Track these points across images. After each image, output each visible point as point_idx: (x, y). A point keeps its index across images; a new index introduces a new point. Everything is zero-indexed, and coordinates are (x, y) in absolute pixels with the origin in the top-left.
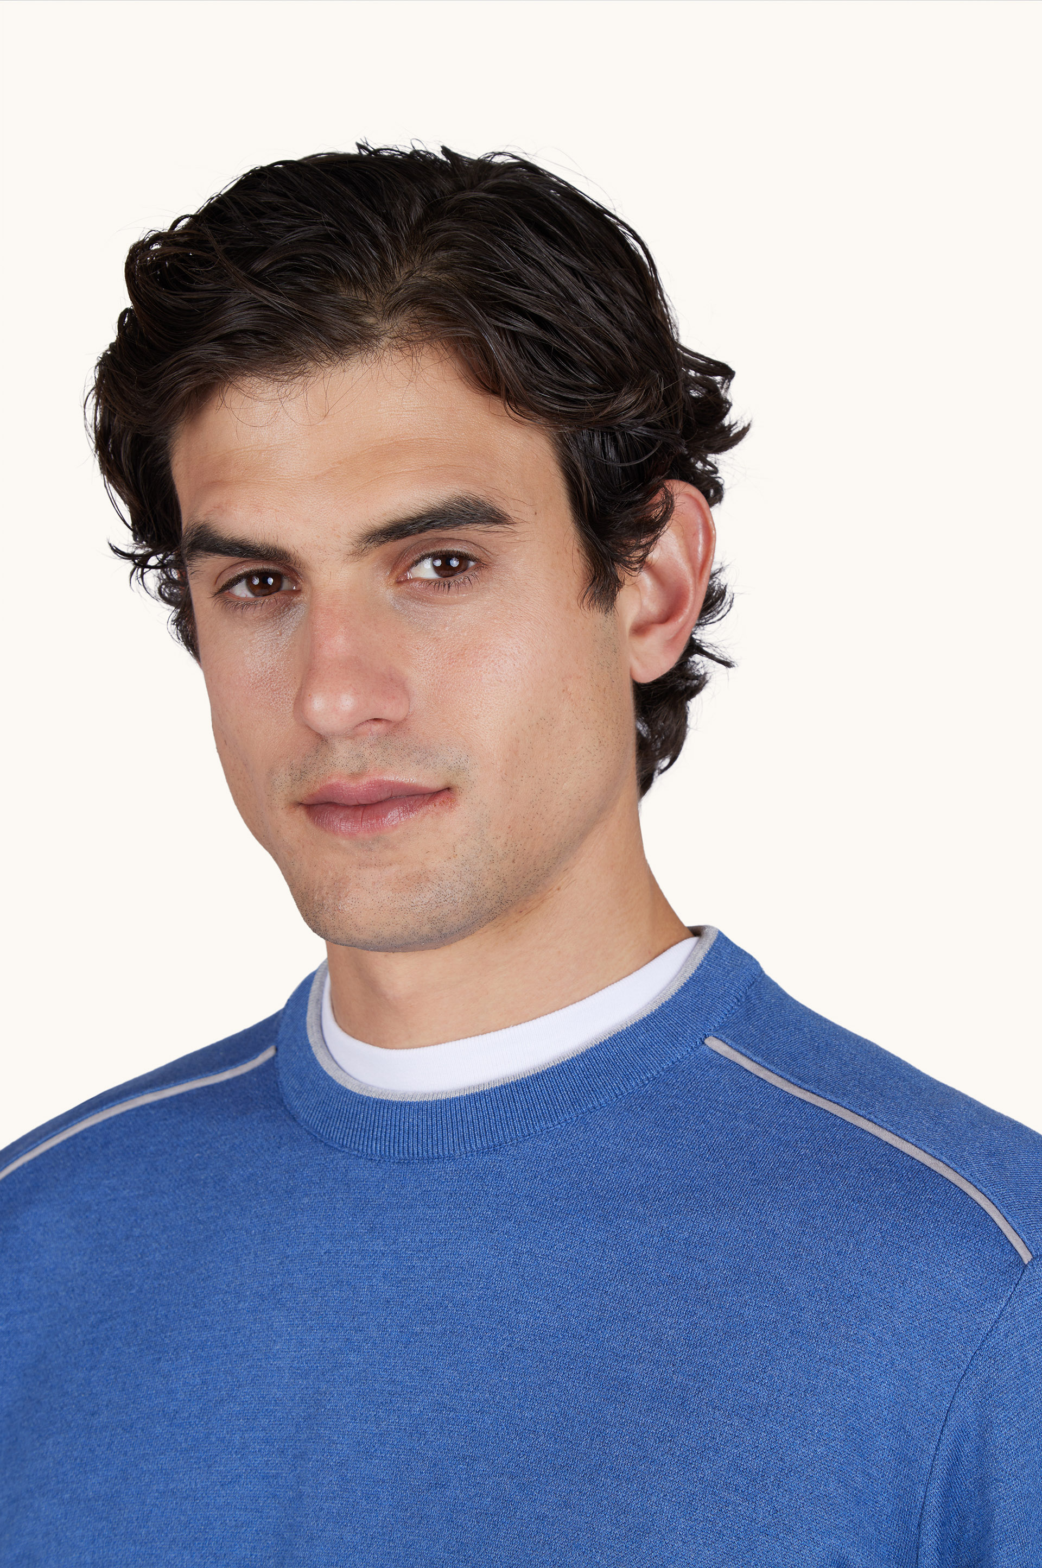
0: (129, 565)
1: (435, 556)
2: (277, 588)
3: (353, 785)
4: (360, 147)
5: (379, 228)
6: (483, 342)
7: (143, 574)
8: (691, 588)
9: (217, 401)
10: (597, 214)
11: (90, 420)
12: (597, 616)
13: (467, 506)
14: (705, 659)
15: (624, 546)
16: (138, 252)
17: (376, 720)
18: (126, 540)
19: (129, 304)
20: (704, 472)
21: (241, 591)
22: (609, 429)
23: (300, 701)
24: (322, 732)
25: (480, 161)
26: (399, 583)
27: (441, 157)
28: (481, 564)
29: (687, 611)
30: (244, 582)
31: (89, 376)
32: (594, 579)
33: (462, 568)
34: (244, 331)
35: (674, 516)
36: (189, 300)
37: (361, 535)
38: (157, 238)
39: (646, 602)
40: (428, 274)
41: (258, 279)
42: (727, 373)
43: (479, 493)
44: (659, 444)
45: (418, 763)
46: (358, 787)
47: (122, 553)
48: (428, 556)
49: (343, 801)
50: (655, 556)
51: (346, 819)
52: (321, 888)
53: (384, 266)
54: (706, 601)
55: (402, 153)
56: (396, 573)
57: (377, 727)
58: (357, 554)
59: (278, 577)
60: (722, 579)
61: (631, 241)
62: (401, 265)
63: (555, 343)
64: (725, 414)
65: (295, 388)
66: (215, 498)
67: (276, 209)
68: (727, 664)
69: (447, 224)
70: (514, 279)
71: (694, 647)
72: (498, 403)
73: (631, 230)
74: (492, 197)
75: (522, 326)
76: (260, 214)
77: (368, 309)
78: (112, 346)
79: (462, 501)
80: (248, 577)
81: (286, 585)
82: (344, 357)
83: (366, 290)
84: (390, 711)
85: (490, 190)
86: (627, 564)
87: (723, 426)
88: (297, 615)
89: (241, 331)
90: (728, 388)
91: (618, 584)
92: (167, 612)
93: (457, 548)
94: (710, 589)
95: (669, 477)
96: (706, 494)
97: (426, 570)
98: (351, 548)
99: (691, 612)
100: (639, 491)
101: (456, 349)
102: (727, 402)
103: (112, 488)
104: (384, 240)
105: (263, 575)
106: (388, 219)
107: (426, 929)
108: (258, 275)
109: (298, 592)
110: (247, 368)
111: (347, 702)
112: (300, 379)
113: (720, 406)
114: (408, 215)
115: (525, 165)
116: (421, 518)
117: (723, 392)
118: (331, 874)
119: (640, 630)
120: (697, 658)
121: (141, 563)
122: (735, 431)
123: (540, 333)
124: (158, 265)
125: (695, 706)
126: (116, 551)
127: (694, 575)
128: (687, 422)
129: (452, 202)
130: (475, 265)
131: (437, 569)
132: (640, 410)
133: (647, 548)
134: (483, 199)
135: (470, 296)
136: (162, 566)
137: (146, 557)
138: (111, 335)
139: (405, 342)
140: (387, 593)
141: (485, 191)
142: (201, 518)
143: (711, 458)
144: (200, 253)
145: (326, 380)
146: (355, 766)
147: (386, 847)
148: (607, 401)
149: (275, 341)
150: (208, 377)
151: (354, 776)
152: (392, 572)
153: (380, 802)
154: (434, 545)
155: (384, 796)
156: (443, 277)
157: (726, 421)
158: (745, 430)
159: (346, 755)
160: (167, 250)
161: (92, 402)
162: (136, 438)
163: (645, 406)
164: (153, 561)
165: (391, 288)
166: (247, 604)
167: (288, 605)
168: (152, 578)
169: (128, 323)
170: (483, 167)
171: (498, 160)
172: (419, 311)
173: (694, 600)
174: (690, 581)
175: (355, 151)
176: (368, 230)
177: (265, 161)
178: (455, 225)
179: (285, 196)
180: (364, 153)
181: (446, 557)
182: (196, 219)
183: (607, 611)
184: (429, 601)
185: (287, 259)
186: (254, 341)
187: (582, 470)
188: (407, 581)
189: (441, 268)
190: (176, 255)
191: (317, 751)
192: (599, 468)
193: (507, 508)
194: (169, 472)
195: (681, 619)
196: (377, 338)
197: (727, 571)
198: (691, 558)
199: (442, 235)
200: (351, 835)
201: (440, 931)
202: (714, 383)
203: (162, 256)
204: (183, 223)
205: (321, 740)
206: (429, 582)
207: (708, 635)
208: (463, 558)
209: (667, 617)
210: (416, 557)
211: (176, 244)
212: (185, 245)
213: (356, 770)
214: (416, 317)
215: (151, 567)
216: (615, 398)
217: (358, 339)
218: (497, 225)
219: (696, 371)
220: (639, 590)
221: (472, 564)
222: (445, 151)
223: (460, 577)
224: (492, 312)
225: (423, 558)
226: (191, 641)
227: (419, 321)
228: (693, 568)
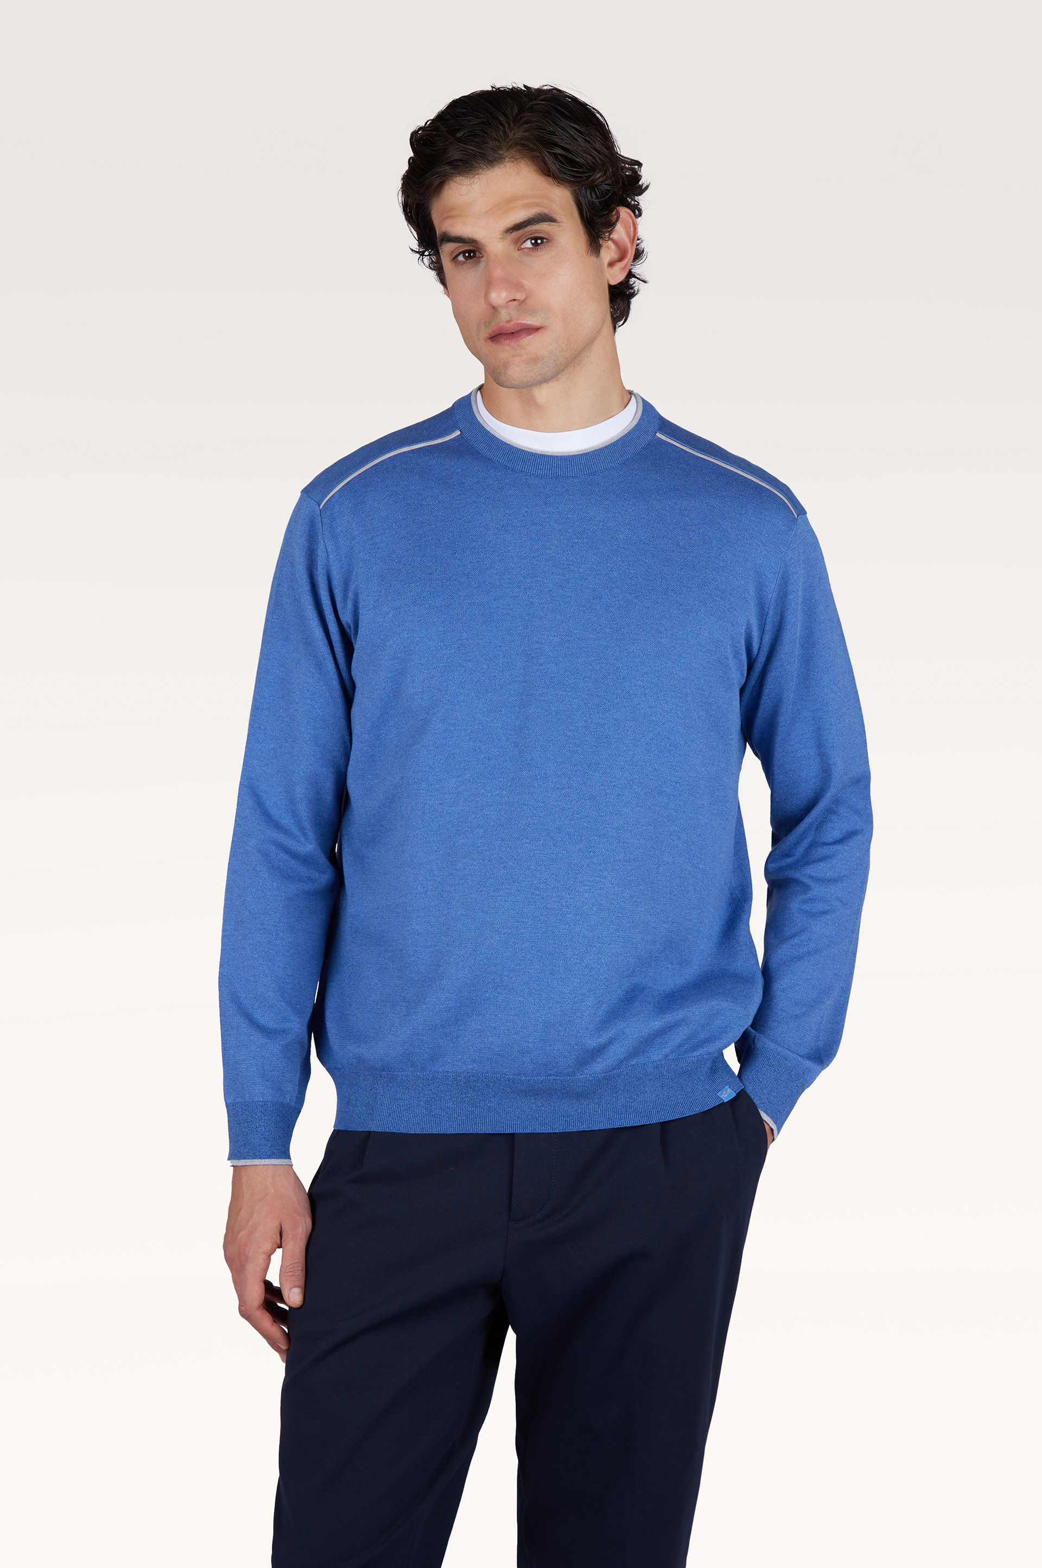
0: (418, 255)
1: (532, 239)
2: (474, 256)
3: (508, 325)
4: (492, 87)
5: (502, 118)
6: (543, 157)
7: (423, 259)
8: (630, 248)
9: (447, 187)
10: (583, 106)
11: (400, 201)
12: (594, 259)
13: (542, 215)
14: (638, 281)
15: (601, 231)
16: (414, 135)
17: (514, 300)
18: (416, 247)
19: (412, 154)
20: (634, 205)
21: (461, 258)
22: (593, 188)
23: (486, 296)
24: (495, 305)
25: (538, 89)
26: (519, 250)
27: (524, 88)
28: (549, 241)
29: (629, 257)
30: (462, 255)
31: (399, 184)
32: (591, 244)
33: (542, 242)
34: (456, 160)
35: (620, 220)
36: (434, 151)
37: (504, 231)
38: (420, 129)
39: (612, 255)
40: (520, 134)
41: (459, 140)
42: (640, 165)
43: (546, 211)
44: (611, 192)
45: (530, 315)
46: (510, 327)
47: (415, 251)
48: (529, 239)
49: (505, 332)
50: (615, 236)
51: (507, 339)
52: (499, 367)
53: (505, 132)
54: (635, 255)
55: (508, 88)
56: (517, 246)
57: (514, 303)
58: (503, 238)
59: (474, 252)
60: (642, 246)
61: (598, 115)
62: (511, 131)
63: (570, 156)
64: (640, 181)
65: (476, 179)
66: (448, 222)
67: (463, 113)
68: (645, 282)
69: (527, 114)
70: (553, 133)
71: (630, 275)
72: (550, 179)
73: (596, 110)
74: (543, 102)
75: (558, 151)
76: (458, 116)
77: (500, 148)
78: (406, 172)
79: (540, 214)
80: (464, 253)
81: (478, 254)
82: (493, 167)
83: (499, 141)
84: (520, 296)
85: (542, 100)
86: (602, 238)
87: (640, 185)
88: (482, 265)
89: (455, 160)
90: (640, 170)
91: (600, 246)
92: (432, 274)
93: (539, 235)
94: (637, 250)
95: (618, 205)
96: (634, 213)
97: (528, 244)
98: (500, 236)
99: (630, 257)
100: (606, 210)
101: (533, 161)
102: (640, 176)
103: (411, 227)
104: (504, 123)
105: (469, 252)
106: (504, 114)
107: (539, 378)
108: (459, 138)
109: (482, 257)
110: (458, 174)
111: (504, 294)
112: (477, 176)
113: (637, 177)
114: (512, 113)
115: (556, 89)
116: (525, 222)
117: (639, 172)
118: (502, 361)
119: (611, 264)
120: (633, 279)
121: (422, 254)
122: (644, 186)
123: (564, 153)
124: (421, 138)
125: (634, 302)
126: (412, 250)
127: (630, 242)
128: (624, 184)
129: (528, 106)
130: (538, 129)
131: (532, 243)
132: (603, 178)
133: (610, 233)
134: (540, 104)
135: (537, 141)
136: (429, 255)
137: (424, 252)
138: (406, 167)
139: (514, 159)
140: (516, 254)
141: (540, 101)
142: (443, 229)
143: (636, 198)
144: (437, 133)
145: (487, 175)
146: (508, 318)
147: (522, 348)
148: (590, 176)
149: (467, 163)
150: (444, 178)
151: (508, 322)
152: (516, 246)
153: (518, 331)
154: (530, 234)
155: (519, 328)
156: (527, 134)
157: (640, 183)
158: (647, 187)
159: (505, 314)
160: (424, 132)
161: (400, 193)
162: (417, 205)
163: (605, 177)
164: (426, 253)
165: (508, 140)
166: (464, 263)
167: (479, 262)
168: (426, 260)
169: (412, 162)
170: (540, 91)
171: (545, 88)
172: (519, 147)
173: (631, 252)
174: (629, 245)
175: (490, 89)
176: (497, 119)
177: (457, 96)
178: (530, 114)
179: (467, 109)
180: (494, 90)
181: (536, 239)
182: (433, 121)
183: (597, 257)
184: (531, 255)
185: (469, 132)
186: (460, 164)
187: (584, 204)
188: (521, 249)
189: (525, 131)
190: (428, 134)
191: (494, 314)
192: (591, 204)
193: (557, 217)
194: (431, 217)
195: (626, 260)
196: (504, 158)
197: (644, 242)
198: (629, 236)
199: (525, 119)
200: (509, 344)
201: (544, 378)
202: (635, 169)
203: (423, 135)
204: (428, 123)
205: (494, 309)
206: (530, 248)
207: (637, 270)
208: (542, 239)
209: (621, 259)
210: (525, 239)
211: (427, 130)
212: (430, 130)
213: (508, 319)
214: (518, 150)
215: (426, 256)
216: (593, 174)
217: (498, 160)
218: (545, 113)
219: (628, 165)
220: (609, 249)
221: (545, 240)
222: (525, 86)
223: (541, 246)
224: (546, 146)
225: (527, 240)
226: (443, 281)
227: (519, 151)
228: (630, 240)
